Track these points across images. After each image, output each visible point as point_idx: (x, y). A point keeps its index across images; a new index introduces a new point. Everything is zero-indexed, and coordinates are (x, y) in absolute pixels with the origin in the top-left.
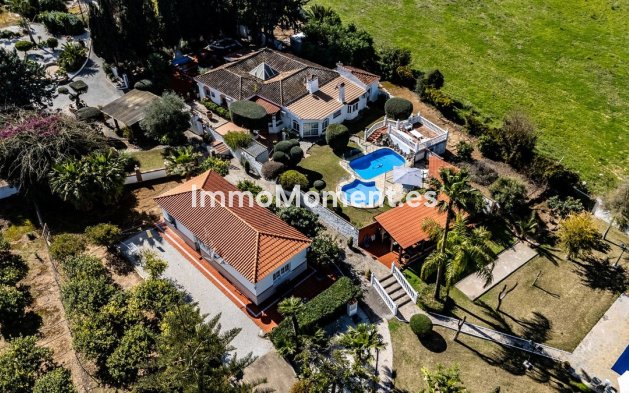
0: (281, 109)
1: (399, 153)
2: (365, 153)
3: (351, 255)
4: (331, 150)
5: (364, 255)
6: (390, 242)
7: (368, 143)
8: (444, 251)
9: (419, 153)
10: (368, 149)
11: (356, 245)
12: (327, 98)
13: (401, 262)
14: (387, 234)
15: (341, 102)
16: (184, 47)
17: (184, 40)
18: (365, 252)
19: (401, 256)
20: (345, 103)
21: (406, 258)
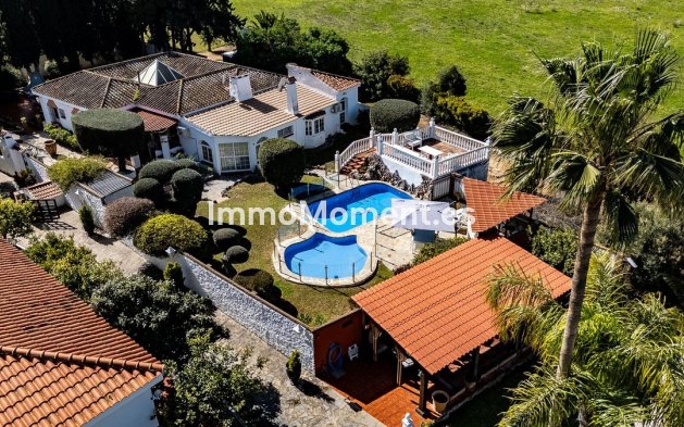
0: (178, 122)
1: (400, 189)
2: (337, 191)
3: (296, 402)
4: (271, 188)
5: (329, 400)
6: (394, 361)
7: (342, 177)
8: (568, 373)
9: (439, 180)
10: (340, 184)
11: (308, 374)
12: (266, 108)
13: (427, 414)
14: (386, 339)
15: (292, 113)
16: (50, 69)
17: (50, 58)
18: (333, 392)
19: (426, 396)
20: (299, 115)
21: (439, 399)
